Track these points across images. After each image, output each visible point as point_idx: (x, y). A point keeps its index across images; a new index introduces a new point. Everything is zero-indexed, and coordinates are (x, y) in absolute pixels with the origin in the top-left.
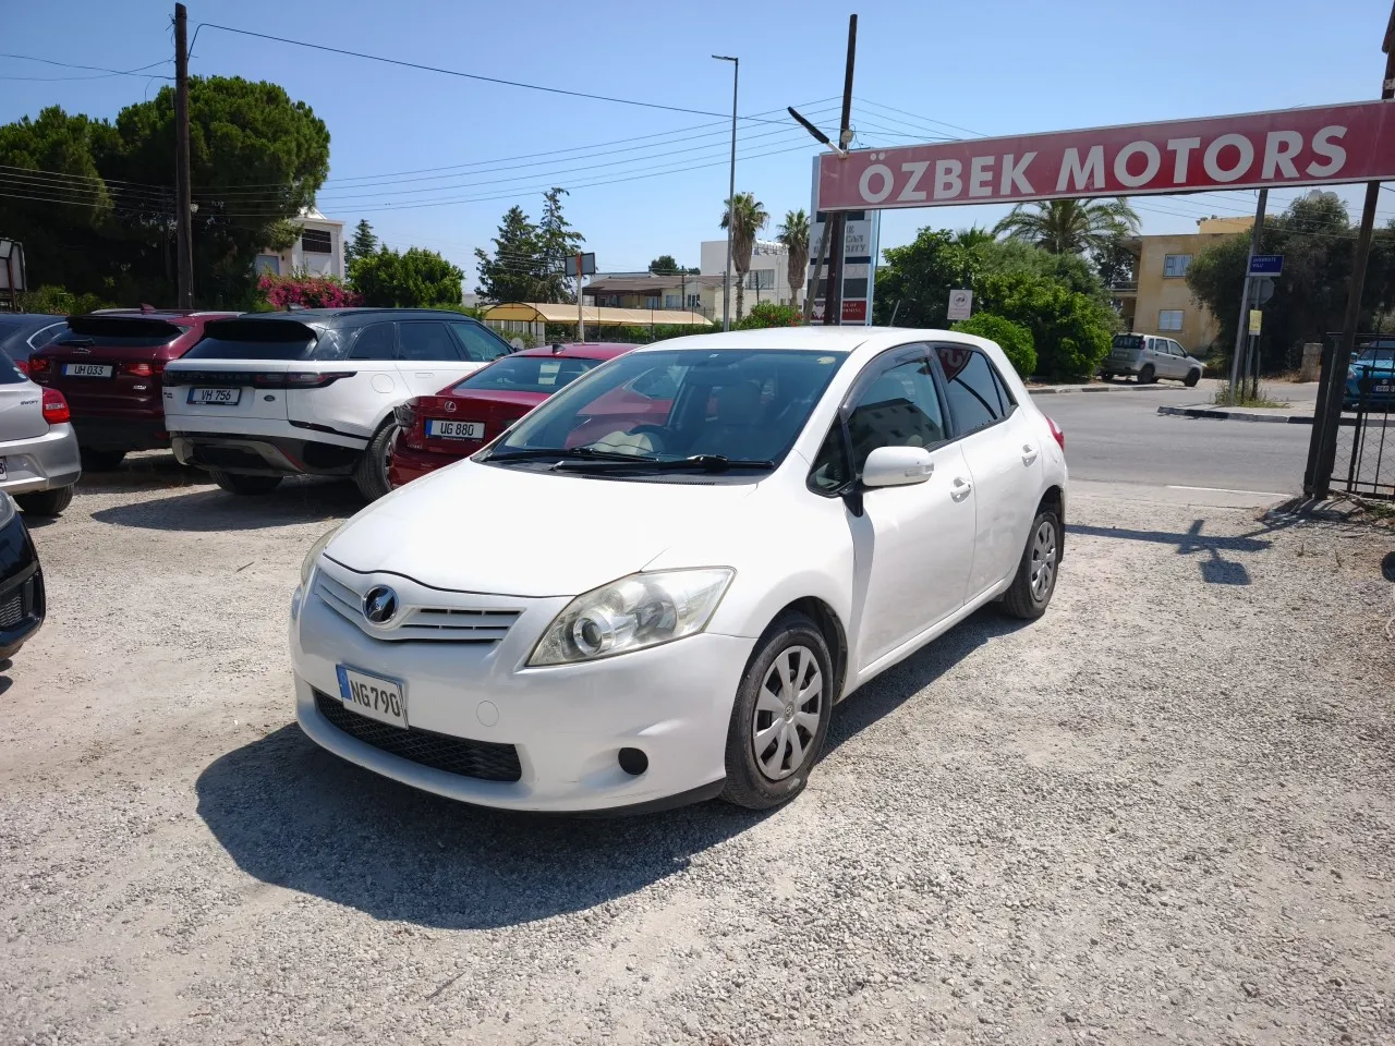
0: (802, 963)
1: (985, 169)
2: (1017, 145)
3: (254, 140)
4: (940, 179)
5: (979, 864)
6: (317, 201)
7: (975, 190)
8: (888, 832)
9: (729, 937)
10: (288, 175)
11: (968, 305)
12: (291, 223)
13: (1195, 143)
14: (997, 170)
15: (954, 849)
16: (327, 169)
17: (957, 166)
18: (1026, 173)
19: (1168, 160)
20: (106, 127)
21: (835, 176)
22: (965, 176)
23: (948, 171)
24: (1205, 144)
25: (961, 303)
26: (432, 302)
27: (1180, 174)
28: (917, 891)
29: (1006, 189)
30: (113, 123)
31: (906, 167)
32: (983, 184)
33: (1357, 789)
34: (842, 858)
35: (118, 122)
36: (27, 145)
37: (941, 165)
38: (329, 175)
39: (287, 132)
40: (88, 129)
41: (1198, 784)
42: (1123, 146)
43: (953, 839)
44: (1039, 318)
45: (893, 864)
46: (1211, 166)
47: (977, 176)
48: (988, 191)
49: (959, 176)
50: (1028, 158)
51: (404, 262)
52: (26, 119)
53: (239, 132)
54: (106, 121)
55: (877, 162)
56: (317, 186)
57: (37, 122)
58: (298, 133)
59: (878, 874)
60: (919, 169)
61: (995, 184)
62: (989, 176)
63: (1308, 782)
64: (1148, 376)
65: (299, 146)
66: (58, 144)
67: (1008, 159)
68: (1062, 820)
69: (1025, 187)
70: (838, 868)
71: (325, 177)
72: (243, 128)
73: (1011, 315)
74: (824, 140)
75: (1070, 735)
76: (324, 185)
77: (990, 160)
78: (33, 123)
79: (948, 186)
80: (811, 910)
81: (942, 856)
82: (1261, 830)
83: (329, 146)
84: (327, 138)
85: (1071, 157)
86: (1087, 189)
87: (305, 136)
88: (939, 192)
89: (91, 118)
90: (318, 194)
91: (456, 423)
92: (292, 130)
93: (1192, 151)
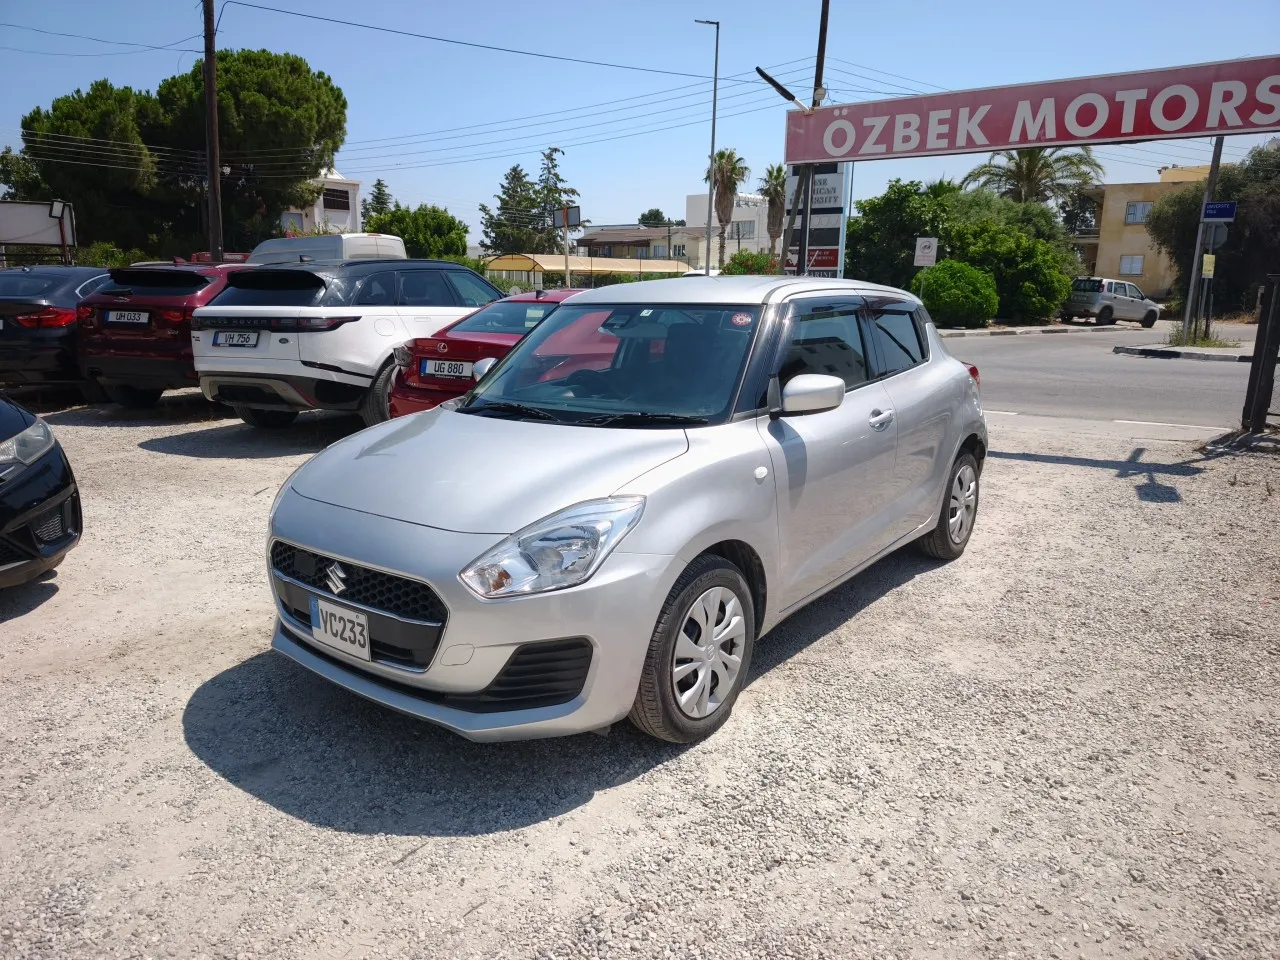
0: (727, 843)
1: (941, 122)
2: (972, 99)
3: (278, 108)
4: (899, 132)
5: (897, 759)
6: (336, 163)
7: (932, 142)
8: (815, 730)
9: (664, 819)
10: (309, 139)
11: (934, 252)
12: (312, 182)
13: (1142, 94)
14: (953, 123)
15: (876, 747)
16: (344, 133)
17: (915, 120)
18: (982, 125)
19: (1116, 110)
20: (148, 98)
21: (801, 131)
22: (923, 130)
23: (907, 125)
24: (1152, 96)
25: (927, 251)
26: (440, 254)
27: (1128, 125)
28: (837, 782)
29: (961, 140)
30: (154, 94)
31: (867, 122)
32: (940, 136)
33: (1261, 699)
34: (771, 752)
35: (159, 93)
36: (80, 116)
37: (900, 119)
38: (346, 138)
39: (308, 100)
40: (132, 100)
41: (1109, 692)
42: (1074, 98)
43: (875, 737)
44: (1002, 264)
45: (817, 758)
46: (1157, 116)
47: (934, 129)
48: (944, 143)
49: (917, 130)
50: (983, 111)
51: (415, 218)
52: (78, 91)
53: (266, 100)
54: (148, 92)
55: (841, 117)
56: (335, 149)
57: (88, 94)
58: (318, 100)
59: (803, 767)
60: (879, 123)
61: (951, 136)
62: (945, 129)
63: (1215, 693)
64: (1107, 318)
65: (319, 112)
66: (106, 114)
67: (964, 112)
68: (977, 722)
69: (980, 138)
70: (766, 761)
71: (342, 141)
72: (269, 97)
73: (976, 261)
74: (789, 97)
75: (994, 646)
76: (342, 148)
77: (946, 114)
78: (84, 96)
79: (907, 139)
80: (739, 797)
81: (863, 752)
82: (1164, 734)
83: (347, 112)
84: (344, 105)
85: (1024, 109)
86: (1039, 139)
87: (324, 103)
88: (898, 145)
89: (135, 90)
90: (337, 156)
91: (447, 363)
92: (313, 97)
93: (1139, 103)
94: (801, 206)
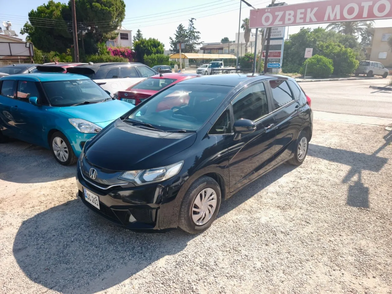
0: (154, 292)
1: (301, 13)
2: (311, 5)
3: (104, 8)
4: (287, 17)
5: (225, 259)
6: (122, 25)
7: (298, 20)
8: (203, 245)
9: (137, 280)
10: (113, 18)
11: (311, 53)
12: (116, 31)
13: (371, 3)
14: (305, 14)
15: (220, 253)
16: (125, 15)
17: (292, 13)
18: (315, 15)
19: (361, 9)
21: (255, 17)
22: (295, 16)
23: (290, 14)
24: (374, 5)
25: (309, 53)
26: (155, 54)
27: (365, 15)
28: (201, 268)
29: (308, 20)
30: (67, 5)
31: (277, 13)
32: (301, 18)
33: (366, 239)
34: (184, 254)
35: (69, 4)
36: (45, 12)
37: (287, 12)
38: (125, 17)
39: (113, 5)
40: (60, 7)
41: (312, 233)
42: (347, 5)
43: (222, 249)
44: (335, 57)
45: (199, 257)
46: (376, 12)
47: (299, 16)
48: (302, 21)
49: (293, 16)
50: (315, 9)
51: (148, 42)
52: (44, 4)
53: (100, 5)
54: (65, 4)
55: (268, 12)
56: (121, 21)
57: (47, 5)
58: (116, 5)
59: (192, 260)
60: (280, 14)
61: (304, 18)
62: (302, 16)
63: (350, 235)
64: (370, 75)
65: (117, 9)
66: (53, 11)
67: (309, 10)
68: (260, 244)
69: (314, 19)
70: (181, 257)
71: (124, 18)
72: (101, 4)
73: (326, 55)
74: (249, 5)
75: (279, 211)
76: (124, 20)
77: (303, 11)
78: (46, 5)
79: (289, 19)
80: (165, 272)
81: (215, 255)
82: (325, 253)
83: (125, 8)
84: (125, 6)
85: (329, 9)
86: (334, 20)
87: (118, 6)
88: (287, 22)
89: (61, 3)
90: (122, 23)
91: (128, 99)
92: (114, 4)
93: (370, 6)
94: (267, 38)
